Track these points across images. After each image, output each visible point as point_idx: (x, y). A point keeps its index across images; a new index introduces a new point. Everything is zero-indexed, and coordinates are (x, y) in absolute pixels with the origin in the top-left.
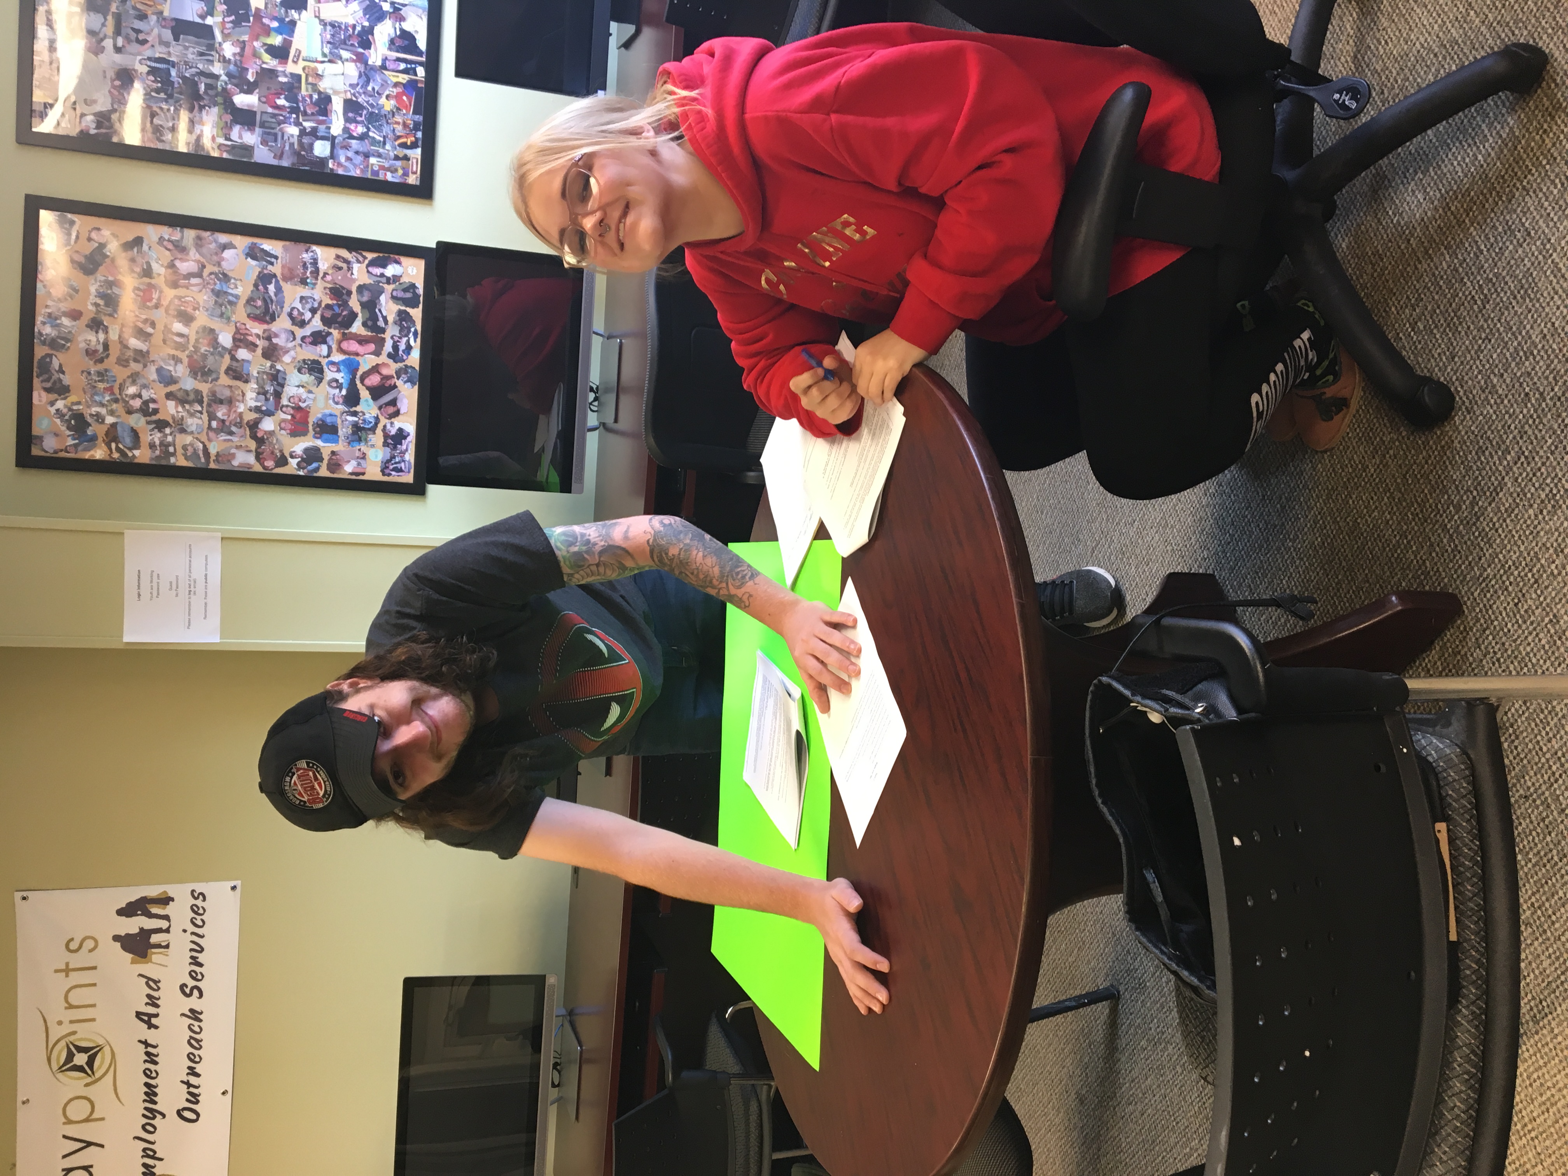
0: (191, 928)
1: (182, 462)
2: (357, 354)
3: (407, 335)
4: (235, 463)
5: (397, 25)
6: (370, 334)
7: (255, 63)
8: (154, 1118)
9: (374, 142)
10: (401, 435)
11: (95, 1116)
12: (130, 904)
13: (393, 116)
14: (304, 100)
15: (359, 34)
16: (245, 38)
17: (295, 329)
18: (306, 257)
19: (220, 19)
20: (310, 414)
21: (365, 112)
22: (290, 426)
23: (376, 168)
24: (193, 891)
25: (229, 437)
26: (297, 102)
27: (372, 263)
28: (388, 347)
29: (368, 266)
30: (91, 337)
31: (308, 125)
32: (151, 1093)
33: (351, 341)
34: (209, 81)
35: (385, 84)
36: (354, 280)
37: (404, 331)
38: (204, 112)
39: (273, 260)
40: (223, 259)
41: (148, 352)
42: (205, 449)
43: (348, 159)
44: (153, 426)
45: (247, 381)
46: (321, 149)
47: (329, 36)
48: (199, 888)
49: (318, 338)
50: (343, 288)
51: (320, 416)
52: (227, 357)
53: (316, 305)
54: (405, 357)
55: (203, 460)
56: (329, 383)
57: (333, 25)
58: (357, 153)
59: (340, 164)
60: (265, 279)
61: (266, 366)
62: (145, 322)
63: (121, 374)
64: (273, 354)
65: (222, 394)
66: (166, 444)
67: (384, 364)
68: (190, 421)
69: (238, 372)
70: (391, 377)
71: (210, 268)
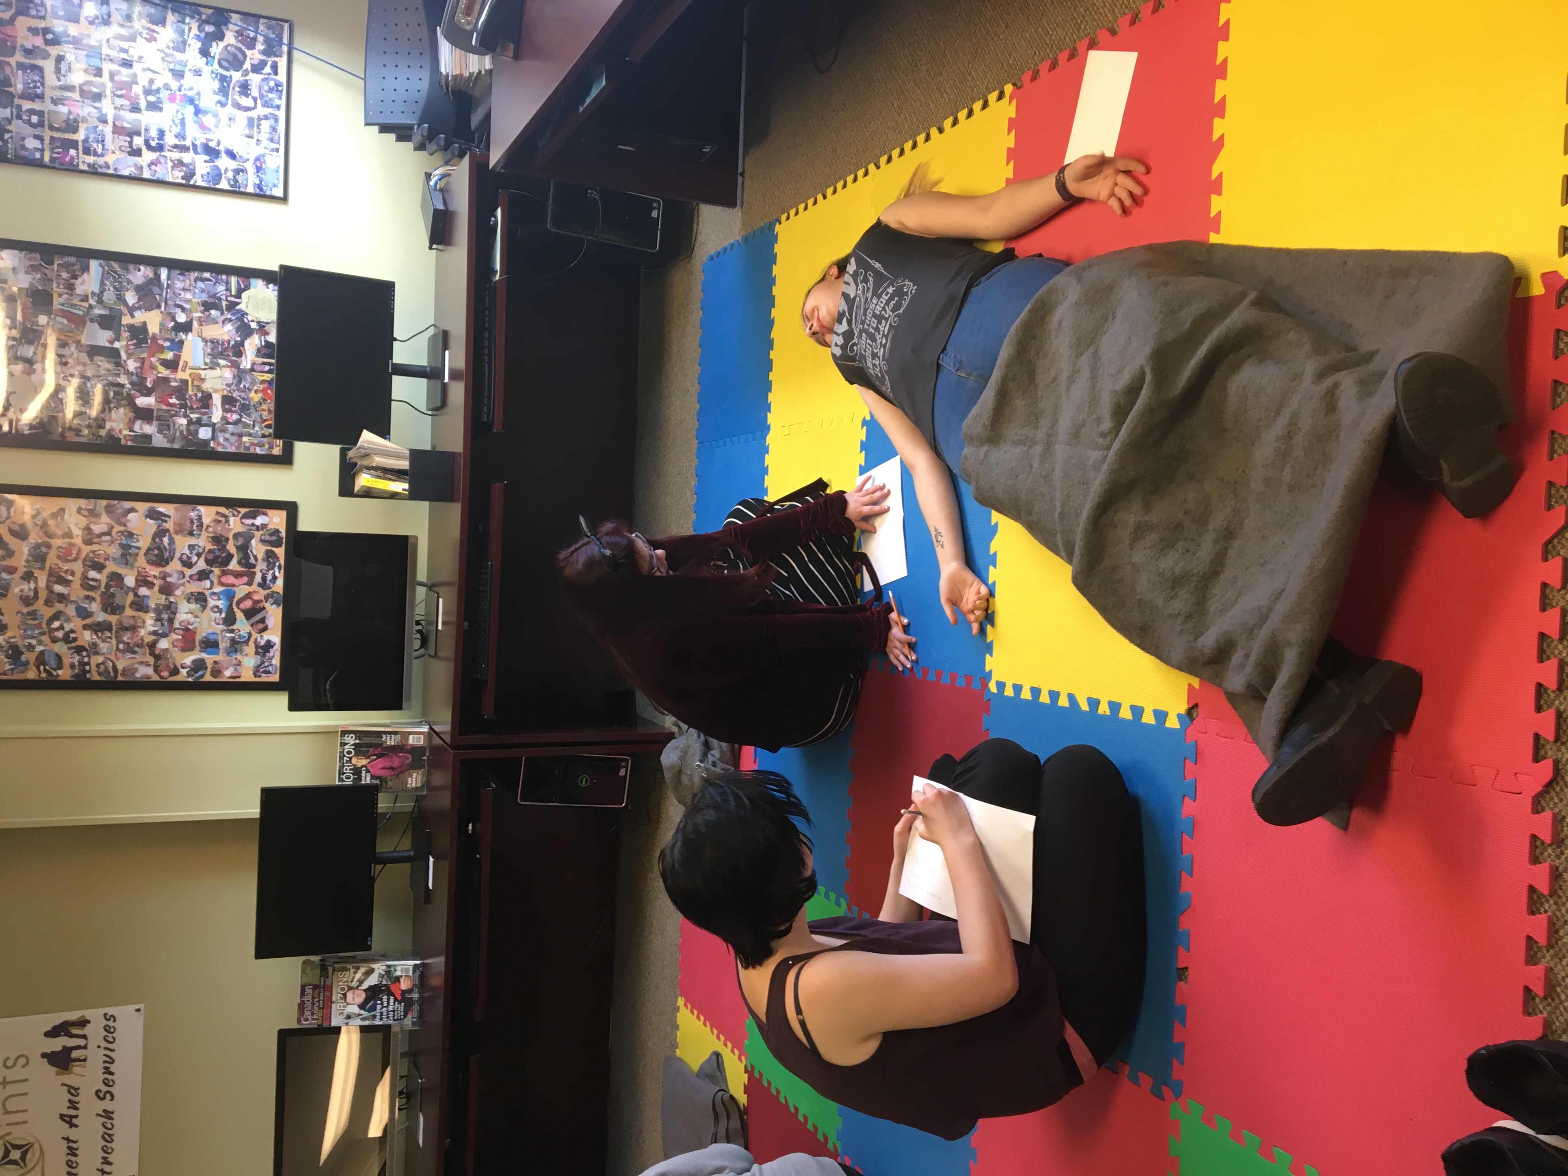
0: (104, 1045)
1: (96, 677)
2: (234, 586)
3: (273, 569)
4: (138, 675)
5: (263, 338)
6: (243, 569)
7: (152, 373)
9: (246, 425)
10: (269, 645)
12: (55, 1027)
13: (261, 405)
14: (190, 398)
15: (233, 347)
16: (145, 355)
17: (185, 570)
18: (193, 514)
19: (125, 343)
20: (197, 634)
21: (238, 404)
22: (180, 644)
23: (247, 445)
24: (105, 1014)
25: (133, 656)
26: (185, 399)
27: (245, 516)
28: (258, 578)
29: (242, 518)
30: (24, 586)
31: (194, 416)
33: (229, 576)
34: (116, 389)
35: (254, 382)
36: (231, 530)
37: (271, 566)
38: (113, 412)
39: (167, 519)
40: (128, 521)
41: (69, 595)
42: (115, 666)
43: (226, 439)
44: (73, 651)
45: (147, 612)
46: (204, 433)
47: (209, 350)
48: (110, 1011)
49: (203, 575)
50: (222, 536)
51: (204, 634)
52: (131, 595)
53: (201, 550)
54: (271, 585)
55: (112, 674)
56: (212, 609)
57: (212, 342)
58: (233, 434)
59: (219, 444)
60: (161, 533)
61: (162, 599)
62: (66, 572)
63: (48, 612)
64: (167, 589)
65: (127, 623)
66: (82, 664)
67: (255, 592)
68: (102, 645)
69: (140, 605)
70: (261, 601)
71: (118, 528)
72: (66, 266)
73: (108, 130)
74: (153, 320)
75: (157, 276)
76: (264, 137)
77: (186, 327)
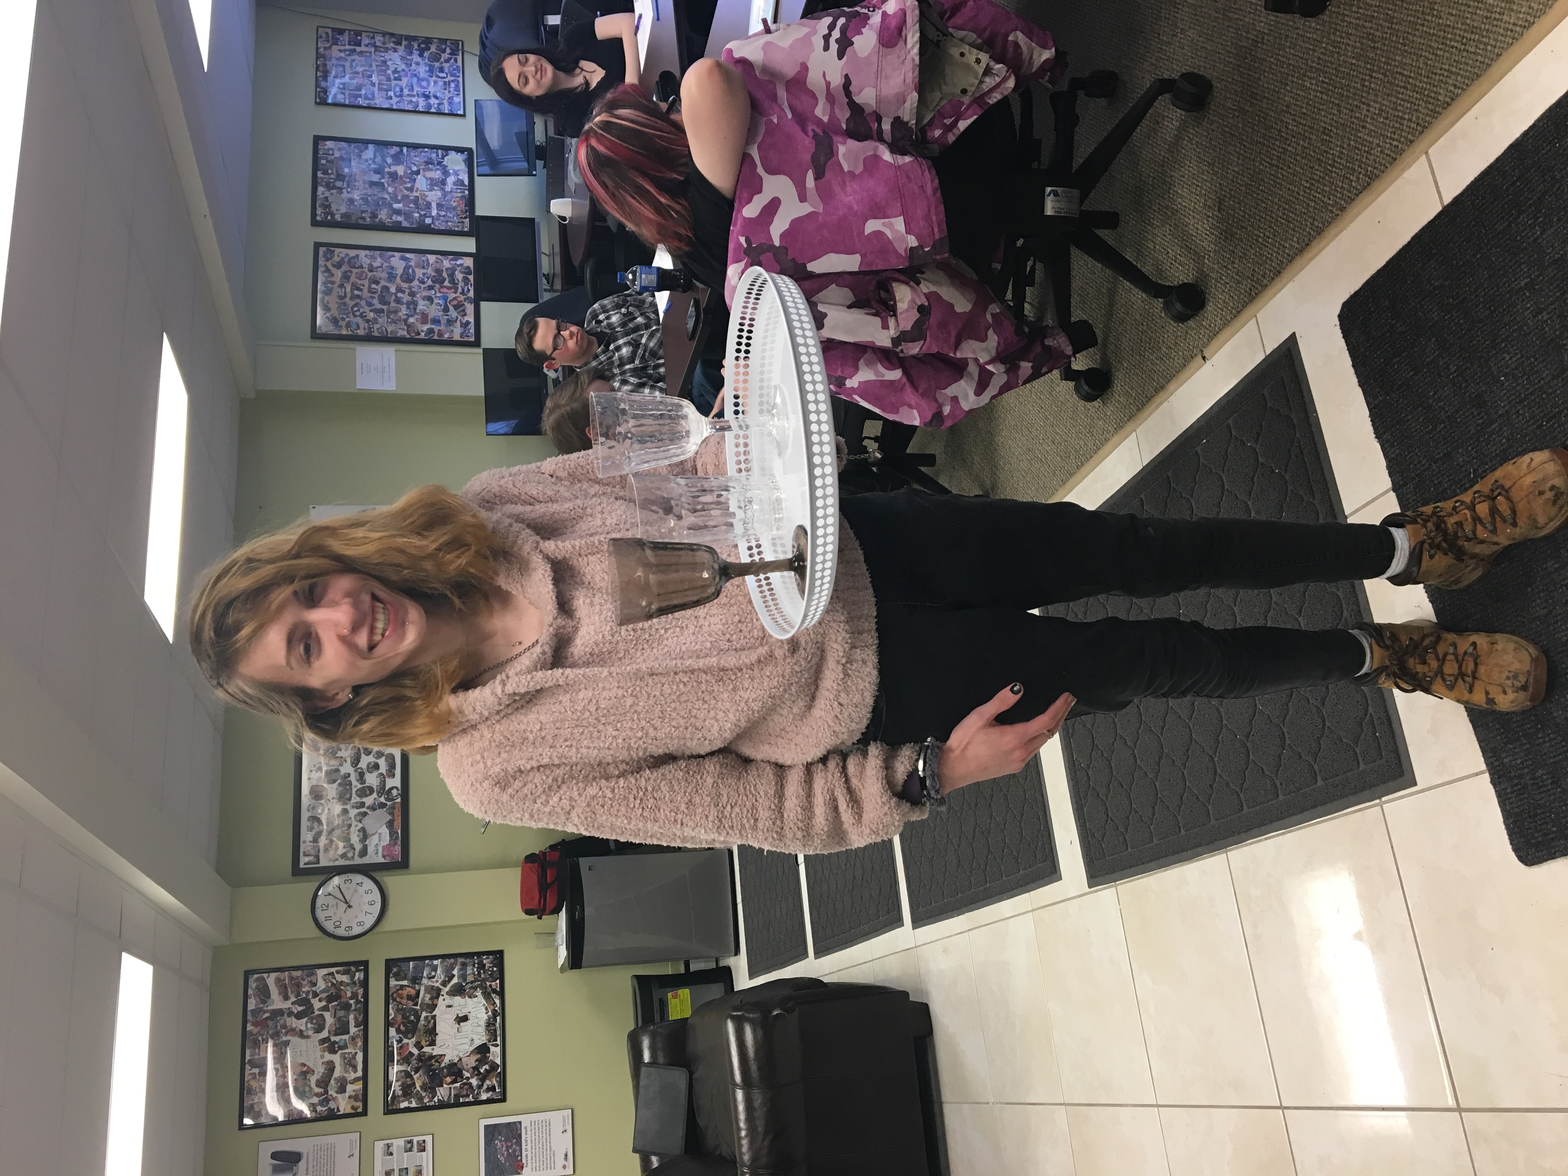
1: (376, 334)
2: (447, 293)
3: (468, 285)
4: (399, 335)
5: (456, 177)
6: (452, 285)
7: (401, 193)
9: (450, 217)
10: (468, 323)
13: (457, 208)
14: (420, 204)
15: (441, 182)
16: (397, 185)
17: (421, 285)
18: (424, 258)
19: (386, 180)
20: (429, 316)
21: (445, 207)
22: (421, 320)
23: (451, 226)
25: (395, 325)
26: (418, 205)
27: (451, 260)
28: (460, 290)
29: (449, 261)
30: (339, 290)
31: (422, 213)
33: (444, 289)
34: (383, 200)
35: (452, 197)
36: (444, 266)
37: (466, 284)
38: (381, 211)
39: (411, 260)
40: (391, 261)
41: (362, 295)
42: (386, 330)
43: (440, 224)
44: (365, 322)
45: (402, 304)
46: (428, 221)
47: (429, 183)
49: (430, 288)
50: (440, 269)
51: (433, 316)
52: (394, 296)
53: (429, 276)
54: (467, 293)
55: (385, 334)
56: (436, 304)
57: (430, 179)
58: (443, 221)
59: (436, 226)
60: (407, 268)
61: (410, 298)
62: (360, 285)
63: (351, 303)
64: (412, 294)
65: (392, 310)
66: (370, 328)
67: (459, 297)
68: (379, 319)
69: (398, 301)
70: (461, 301)
71: (385, 264)
72: (357, 148)
73: (376, 89)
74: (400, 170)
75: (402, 151)
76: (452, 89)
77: (418, 173)
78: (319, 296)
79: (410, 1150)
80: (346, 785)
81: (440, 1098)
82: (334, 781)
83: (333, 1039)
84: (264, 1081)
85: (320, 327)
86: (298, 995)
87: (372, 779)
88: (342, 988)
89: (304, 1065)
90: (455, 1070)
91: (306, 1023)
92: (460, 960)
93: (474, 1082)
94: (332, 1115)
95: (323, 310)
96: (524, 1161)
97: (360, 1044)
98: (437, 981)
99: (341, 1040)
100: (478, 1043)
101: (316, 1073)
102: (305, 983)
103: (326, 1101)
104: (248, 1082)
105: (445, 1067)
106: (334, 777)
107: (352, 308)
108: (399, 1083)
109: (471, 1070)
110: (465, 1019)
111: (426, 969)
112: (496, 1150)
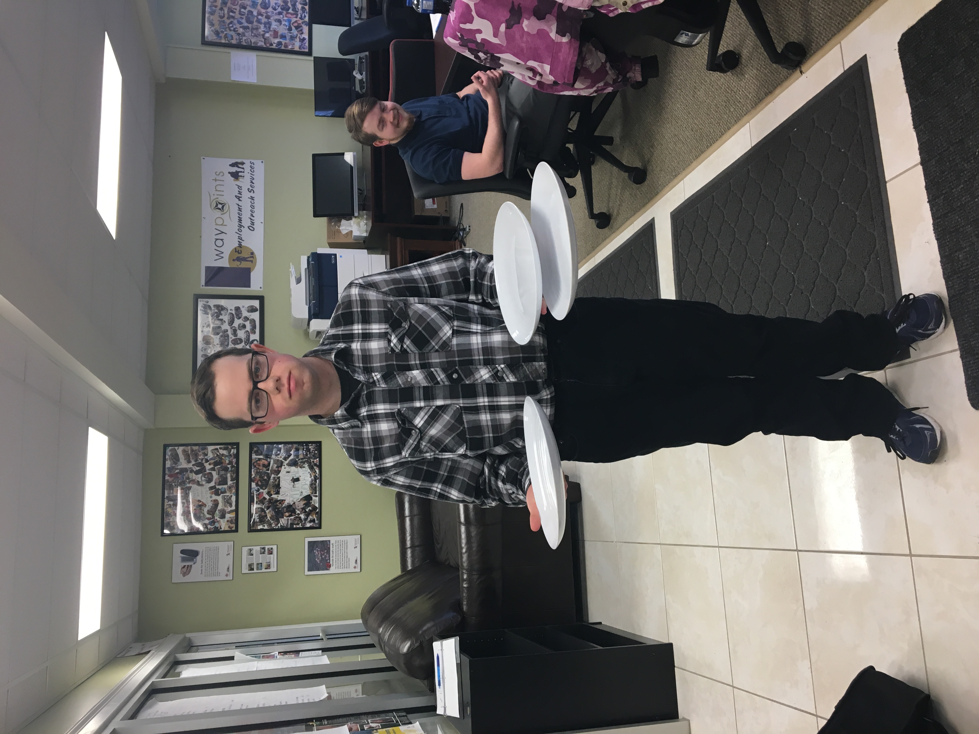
0: (250, 172)
1: (244, 44)
2: (291, 18)
4: (259, 45)
6: (294, 12)
8: (241, 227)
10: (304, 39)
11: (223, 224)
12: (233, 163)
17: (274, 11)
20: (279, 33)
22: (273, 36)
24: (250, 162)
25: (257, 38)
28: (299, 16)
30: (220, 12)
32: (240, 220)
33: (289, 14)
37: (304, 12)
41: (235, 16)
42: (251, 41)
44: (237, 34)
45: (261, 24)
48: (252, 161)
49: (280, 13)
50: (286, 1)
51: (281, 33)
52: (256, 18)
53: (279, 5)
54: (304, 18)
55: (250, 44)
56: (283, 25)
61: (266, 20)
62: (234, 9)
63: (228, 21)
64: (268, 17)
65: (255, 27)
66: (240, 39)
67: (298, 20)
68: (246, 33)
69: (259, 21)
70: (300, 24)
78: (207, 15)
79: (264, 553)
80: (225, 336)
81: (282, 524)
82: (218, 334)
83: (217, 487)
84: (176, 509)
85: (207, 36)
86: (196, 460)
87: (241, 334)
88: (223, 458)
89: (199, 501)
90: (291, 509)
91: (202, 477)
92: (295, 446)
93: (302, 516)
94: (217, 531)
95: (210, 25)
96: (331, 563)
97: (234, 491)
98: (281, 457)
99: (222, 488)
100: (305, 494)
101: (207, 506)
102: (200, 453)
103: (213, 522)
104: (167, 508)
105: (285, 507)
106: (218, 331)
107: (229, 24)
108: (257, 515)
109: (301, 509)
110: (297, 480)
111: (274, 449)
112: (315, 555)
